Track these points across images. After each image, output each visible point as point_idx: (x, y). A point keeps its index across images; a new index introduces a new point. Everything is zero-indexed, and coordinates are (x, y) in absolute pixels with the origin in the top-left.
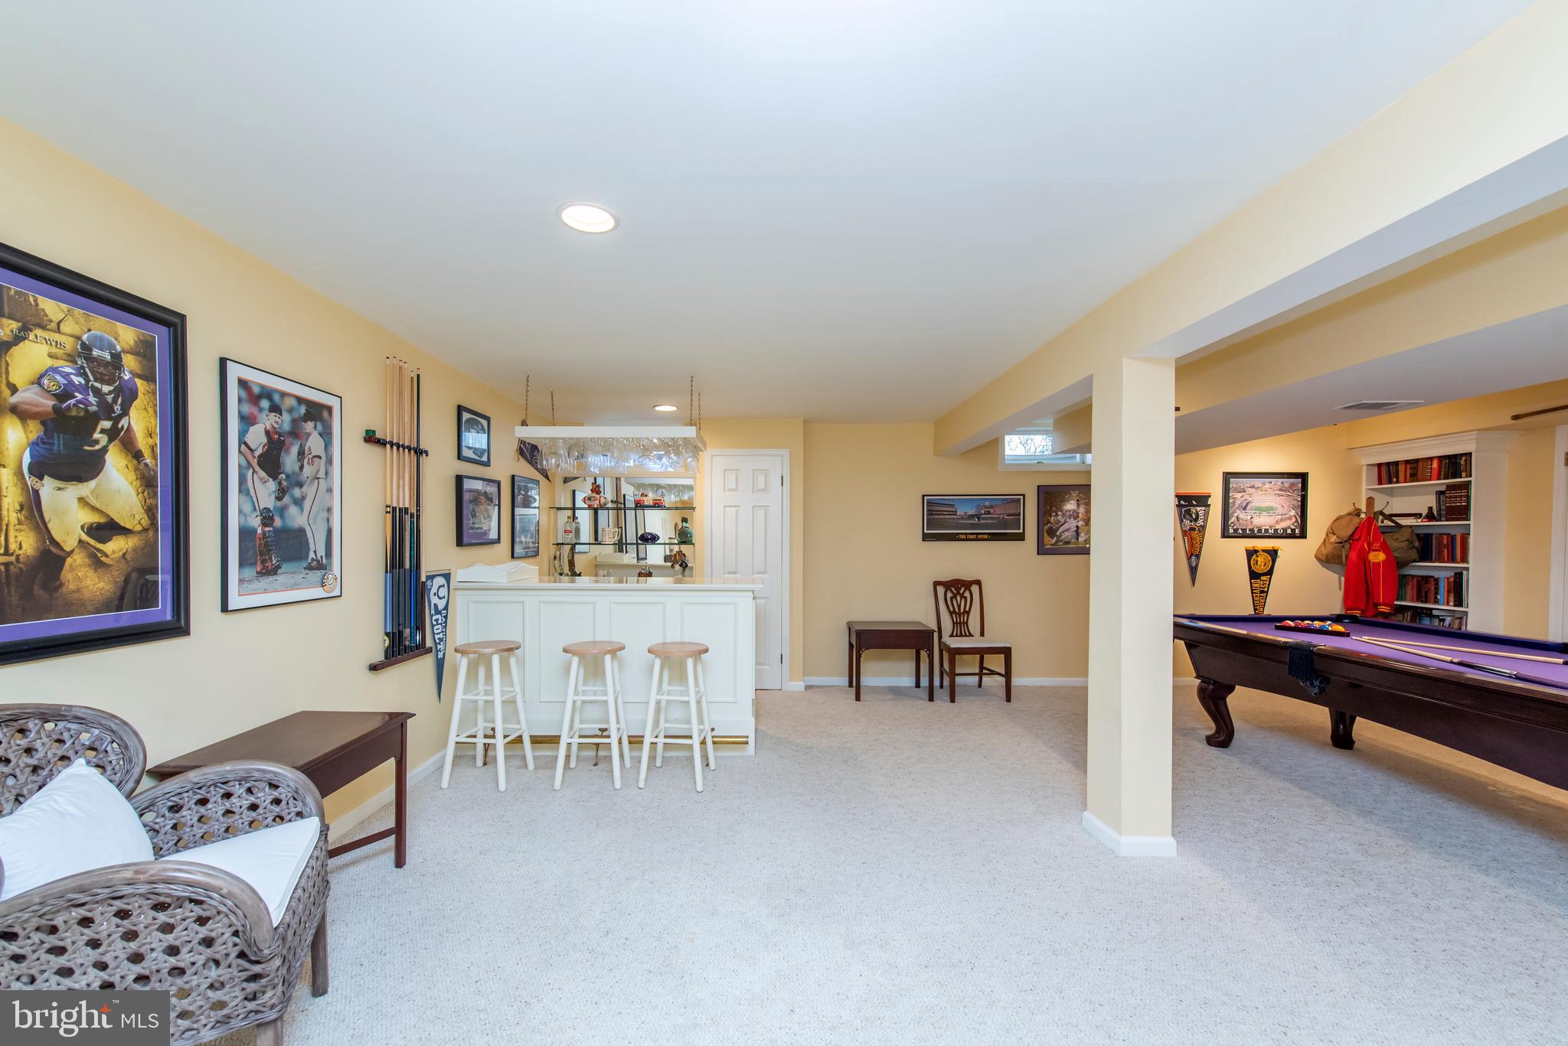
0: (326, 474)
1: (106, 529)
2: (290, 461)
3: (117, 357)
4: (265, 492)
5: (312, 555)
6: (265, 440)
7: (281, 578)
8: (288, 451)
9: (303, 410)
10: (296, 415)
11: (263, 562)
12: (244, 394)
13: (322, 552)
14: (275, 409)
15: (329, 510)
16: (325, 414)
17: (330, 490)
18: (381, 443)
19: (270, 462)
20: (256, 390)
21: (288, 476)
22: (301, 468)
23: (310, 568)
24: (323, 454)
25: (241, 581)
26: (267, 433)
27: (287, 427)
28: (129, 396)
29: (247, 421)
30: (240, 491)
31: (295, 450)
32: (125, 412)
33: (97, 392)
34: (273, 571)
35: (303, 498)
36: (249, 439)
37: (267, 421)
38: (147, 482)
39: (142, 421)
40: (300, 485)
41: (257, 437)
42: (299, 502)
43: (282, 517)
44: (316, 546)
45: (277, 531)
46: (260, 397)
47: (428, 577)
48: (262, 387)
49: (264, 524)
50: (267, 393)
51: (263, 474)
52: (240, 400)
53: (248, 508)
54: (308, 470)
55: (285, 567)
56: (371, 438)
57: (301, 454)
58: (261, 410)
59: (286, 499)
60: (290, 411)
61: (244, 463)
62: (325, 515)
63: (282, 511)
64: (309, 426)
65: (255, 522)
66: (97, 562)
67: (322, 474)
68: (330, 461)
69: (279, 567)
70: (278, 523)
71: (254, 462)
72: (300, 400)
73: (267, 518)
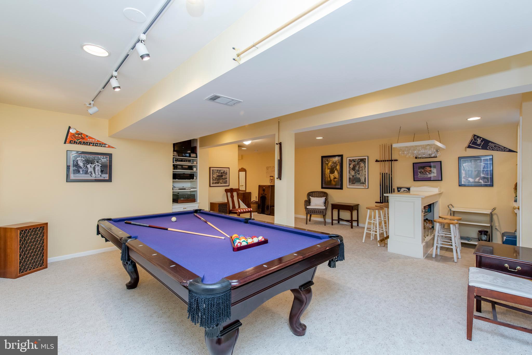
0: (364, 169)
1: (335, 178)
2: (357, 168)
3: (336, 162)
4: (353, 173)
5: (361, 181)
6: (353, 166)
7: (355, 185)
8: (357, 167)
9: (360, 160)
10: (358, 162)
11: (353, 182)
12: (349, 161)
13: (363, 181)
14: (355, 161)
15: (365, 175)
16: (364, 160)
17: (365, 171)
18: (379, 161)
19: (354, 169)
20: (351, 160)
21: (357, 170)
22: (359, 169)
23: (361, 183)
24: (364, 166)
25: (349, 184)
26: (353, 165)
27: (356, 164)
28: (337, 165)
29: (350, 164)
30: (349, 173)
31: (358, 167)
32: (337, 167)
33: (334, 165)
34: (354, 183)
35: (360, 173)
36: (350, 166)
37: (353, 163)
38: (338, 173)
39: (338, 167)
40: (359, 171)
41: (351, 166)
42: (359, 174)
43: (356, 176)
44: (363, 180)
45: (355, 178)
46: (352, 161)
47: (398, 188)
48: (352, 159)
49: (353, 177)
50: (353, 160)
51: (352, 171)
52: (349, 162)
53: (350, 175)
54: (360, 169)
55: (356, 183)
56: (377, 161)
57: (359, 167)
58: (352, 162)
59: (356, 174)
60: (357, 161)
61: (349, 169)
62: (364, 175)
63: (356, 175)
64: (361, 162)
65: (351, 177)
66: (334, 181)
67: (363, 169)
68: (365, 167)
69: (355, 183)
70: (355, 177)
71: (351, 169)
72: (359, 159)
73: (353, 176)
